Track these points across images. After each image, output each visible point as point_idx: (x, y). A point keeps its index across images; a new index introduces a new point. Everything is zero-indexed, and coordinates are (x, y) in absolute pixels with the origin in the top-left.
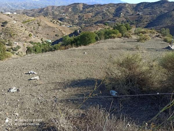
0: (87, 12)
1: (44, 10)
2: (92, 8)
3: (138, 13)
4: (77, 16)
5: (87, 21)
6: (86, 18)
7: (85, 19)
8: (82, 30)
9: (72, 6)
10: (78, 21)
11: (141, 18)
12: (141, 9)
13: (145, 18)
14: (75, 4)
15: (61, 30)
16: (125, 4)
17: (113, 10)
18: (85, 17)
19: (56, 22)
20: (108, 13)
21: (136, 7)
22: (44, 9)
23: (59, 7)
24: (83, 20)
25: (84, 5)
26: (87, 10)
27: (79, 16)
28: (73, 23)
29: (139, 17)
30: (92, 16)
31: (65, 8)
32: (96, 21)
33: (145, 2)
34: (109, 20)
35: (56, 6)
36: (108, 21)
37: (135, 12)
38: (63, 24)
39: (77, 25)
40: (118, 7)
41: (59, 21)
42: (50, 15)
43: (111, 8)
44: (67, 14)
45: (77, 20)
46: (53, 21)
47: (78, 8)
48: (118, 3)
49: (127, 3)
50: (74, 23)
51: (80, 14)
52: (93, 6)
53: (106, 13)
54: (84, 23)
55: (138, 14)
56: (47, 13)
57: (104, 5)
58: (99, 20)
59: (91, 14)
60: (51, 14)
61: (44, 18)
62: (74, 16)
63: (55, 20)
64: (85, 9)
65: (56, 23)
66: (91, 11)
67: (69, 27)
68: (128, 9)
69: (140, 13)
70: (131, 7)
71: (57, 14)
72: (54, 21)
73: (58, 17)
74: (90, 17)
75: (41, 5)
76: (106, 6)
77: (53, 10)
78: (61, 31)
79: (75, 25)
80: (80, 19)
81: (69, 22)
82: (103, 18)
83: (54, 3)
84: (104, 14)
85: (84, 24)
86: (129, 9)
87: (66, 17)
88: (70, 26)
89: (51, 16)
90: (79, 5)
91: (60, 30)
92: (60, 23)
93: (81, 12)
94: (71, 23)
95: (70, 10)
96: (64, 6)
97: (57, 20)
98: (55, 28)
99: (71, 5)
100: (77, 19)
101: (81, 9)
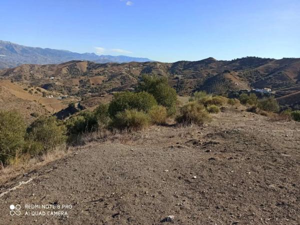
0: (96, 75)
1: (15, 71)
2: (103, 69)
3: (176, 76)
4: (76, 81)
5: (95, 88)
6: (93, 84)
7: (92, 86)
8: (84, 103)
9: (69, 65)
10: (79, 89)
11: (182, 83)
12: (180, 70)
13: (187, 83)
14: (73, 61)
15: (43, 104)
16: (155, 63)
17: (137, 72)
18: (91, 82)
19: (35, 90)
20: (130, 76)
21: (172, 67)
22: (14, 69)
23: (44, 66)
24: (89, 87)
25: (89, 63)
26: (95, 71)
27: (81, 81)
28: (70, 92)
29: (179, 81)
30: (103, 81)
31: (55, 68)
32: (111, 88)
33: (184, 61)
34: (132, 86)
35: (39, 64)
36: (131, 88)
37: (172, 75)
38: (50, 94)
39: (77, 94)
40: (145, 67)
41: (43, 90)
42: (26, 79)
43: (134, 68)
44: (60, 78)
45: (77, 87)
46: (29, 89)
47: (80, 69)
48: (145, 61)
49: (158, 62)
50: (72, 93)
51: (82, 78)
52: (105, 65)
53: (126, 76)
54: (90, 92)
55: (177, 78)
56: (20, 77)
57: (123, 64)
58: (117, 87)
59: (102, 77)
60: (28, 78)
61: (12, 84)
62: (71, 81)
63: (33, 88)
64: (91, 70)
65: (36, 93)
66: (101, 73)
67: (61, 98)
68: (160, 70)
69: (180, 77)
70: (164, 67)
71: (40, 77)
72: (32, 90)
73: (41, 83)
74: (101, 82)
75: (10, 63)
76: (126, 65)
77: (31, 71)
78: (44, 106)
79: (73, 95)
80: (83, 86)
81: (61, 90)
82: (122, 84)
83: (36, 59)
84: (123, 78)
85: (90, 94)
86: (162, 71)
87: (57, 83)
88: (63, 98)
89: (28, 82)
90: (81, 63)
91: (40, 104)
92: (44, 93)
93: (85, 74)
94: (65, 92)
95: (64, 71)
96: (54, 65)
97: (38, 88)
98: (30, 101)
99: (67, 63)
100: (77, 85)
101: (85, 70)
